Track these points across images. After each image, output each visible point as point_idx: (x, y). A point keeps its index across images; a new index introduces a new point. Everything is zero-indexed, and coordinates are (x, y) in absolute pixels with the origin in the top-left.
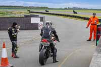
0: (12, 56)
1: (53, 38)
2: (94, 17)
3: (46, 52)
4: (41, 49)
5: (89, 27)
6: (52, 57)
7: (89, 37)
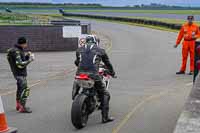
0: (18, 109)
1: (101, 70)
2: (190, 24)
3: (85, 101)
4: (77, 93)
5: (180, 46)
6: (100, 111)
7: (181, 66)
